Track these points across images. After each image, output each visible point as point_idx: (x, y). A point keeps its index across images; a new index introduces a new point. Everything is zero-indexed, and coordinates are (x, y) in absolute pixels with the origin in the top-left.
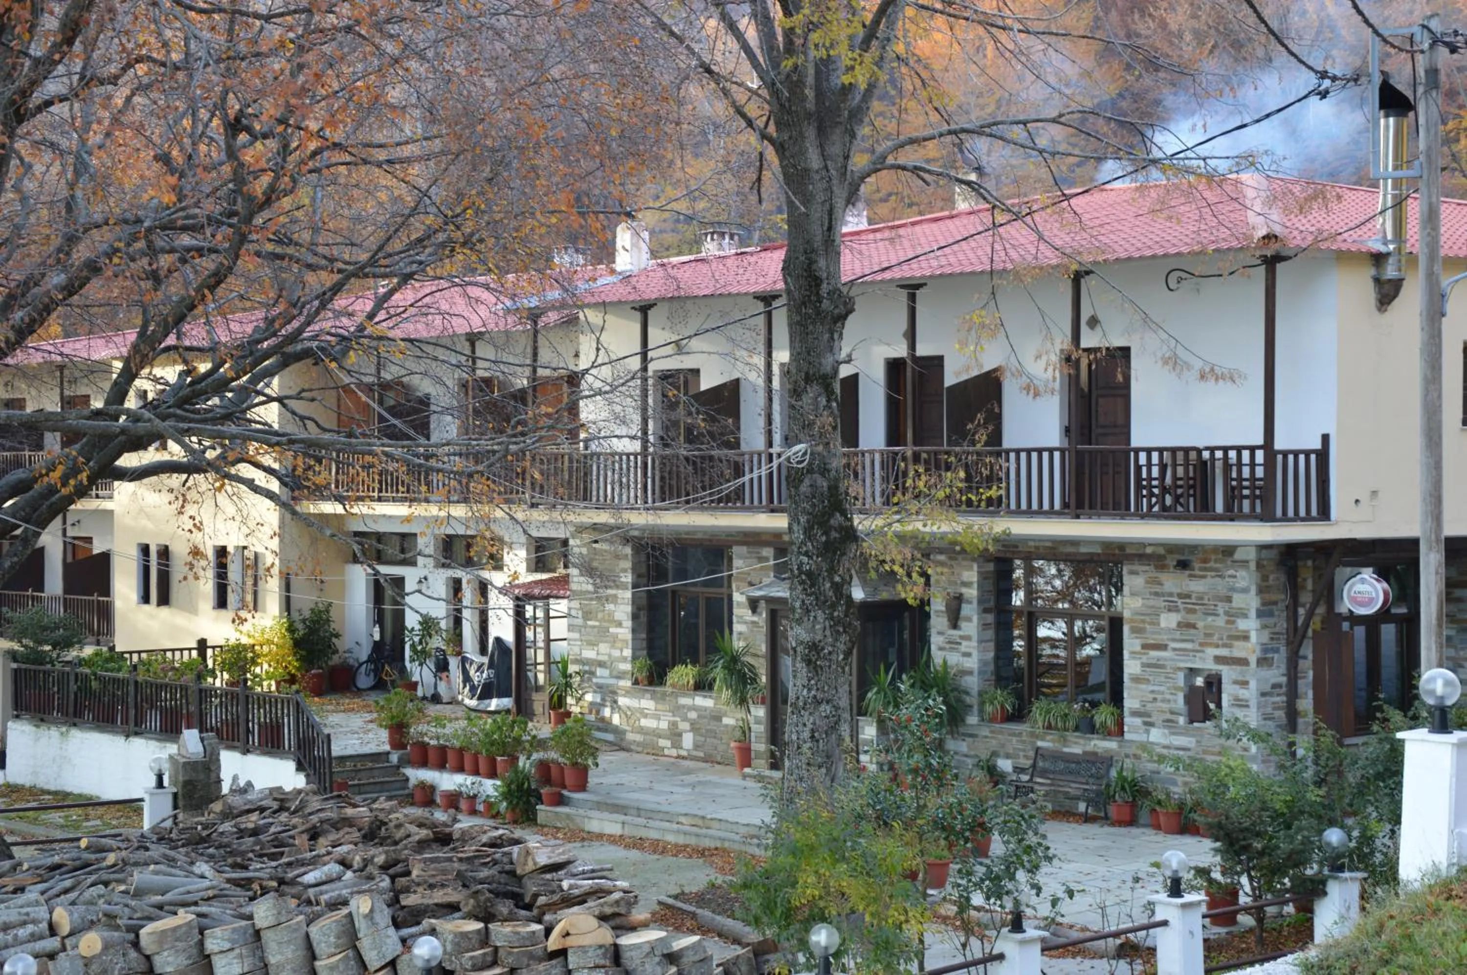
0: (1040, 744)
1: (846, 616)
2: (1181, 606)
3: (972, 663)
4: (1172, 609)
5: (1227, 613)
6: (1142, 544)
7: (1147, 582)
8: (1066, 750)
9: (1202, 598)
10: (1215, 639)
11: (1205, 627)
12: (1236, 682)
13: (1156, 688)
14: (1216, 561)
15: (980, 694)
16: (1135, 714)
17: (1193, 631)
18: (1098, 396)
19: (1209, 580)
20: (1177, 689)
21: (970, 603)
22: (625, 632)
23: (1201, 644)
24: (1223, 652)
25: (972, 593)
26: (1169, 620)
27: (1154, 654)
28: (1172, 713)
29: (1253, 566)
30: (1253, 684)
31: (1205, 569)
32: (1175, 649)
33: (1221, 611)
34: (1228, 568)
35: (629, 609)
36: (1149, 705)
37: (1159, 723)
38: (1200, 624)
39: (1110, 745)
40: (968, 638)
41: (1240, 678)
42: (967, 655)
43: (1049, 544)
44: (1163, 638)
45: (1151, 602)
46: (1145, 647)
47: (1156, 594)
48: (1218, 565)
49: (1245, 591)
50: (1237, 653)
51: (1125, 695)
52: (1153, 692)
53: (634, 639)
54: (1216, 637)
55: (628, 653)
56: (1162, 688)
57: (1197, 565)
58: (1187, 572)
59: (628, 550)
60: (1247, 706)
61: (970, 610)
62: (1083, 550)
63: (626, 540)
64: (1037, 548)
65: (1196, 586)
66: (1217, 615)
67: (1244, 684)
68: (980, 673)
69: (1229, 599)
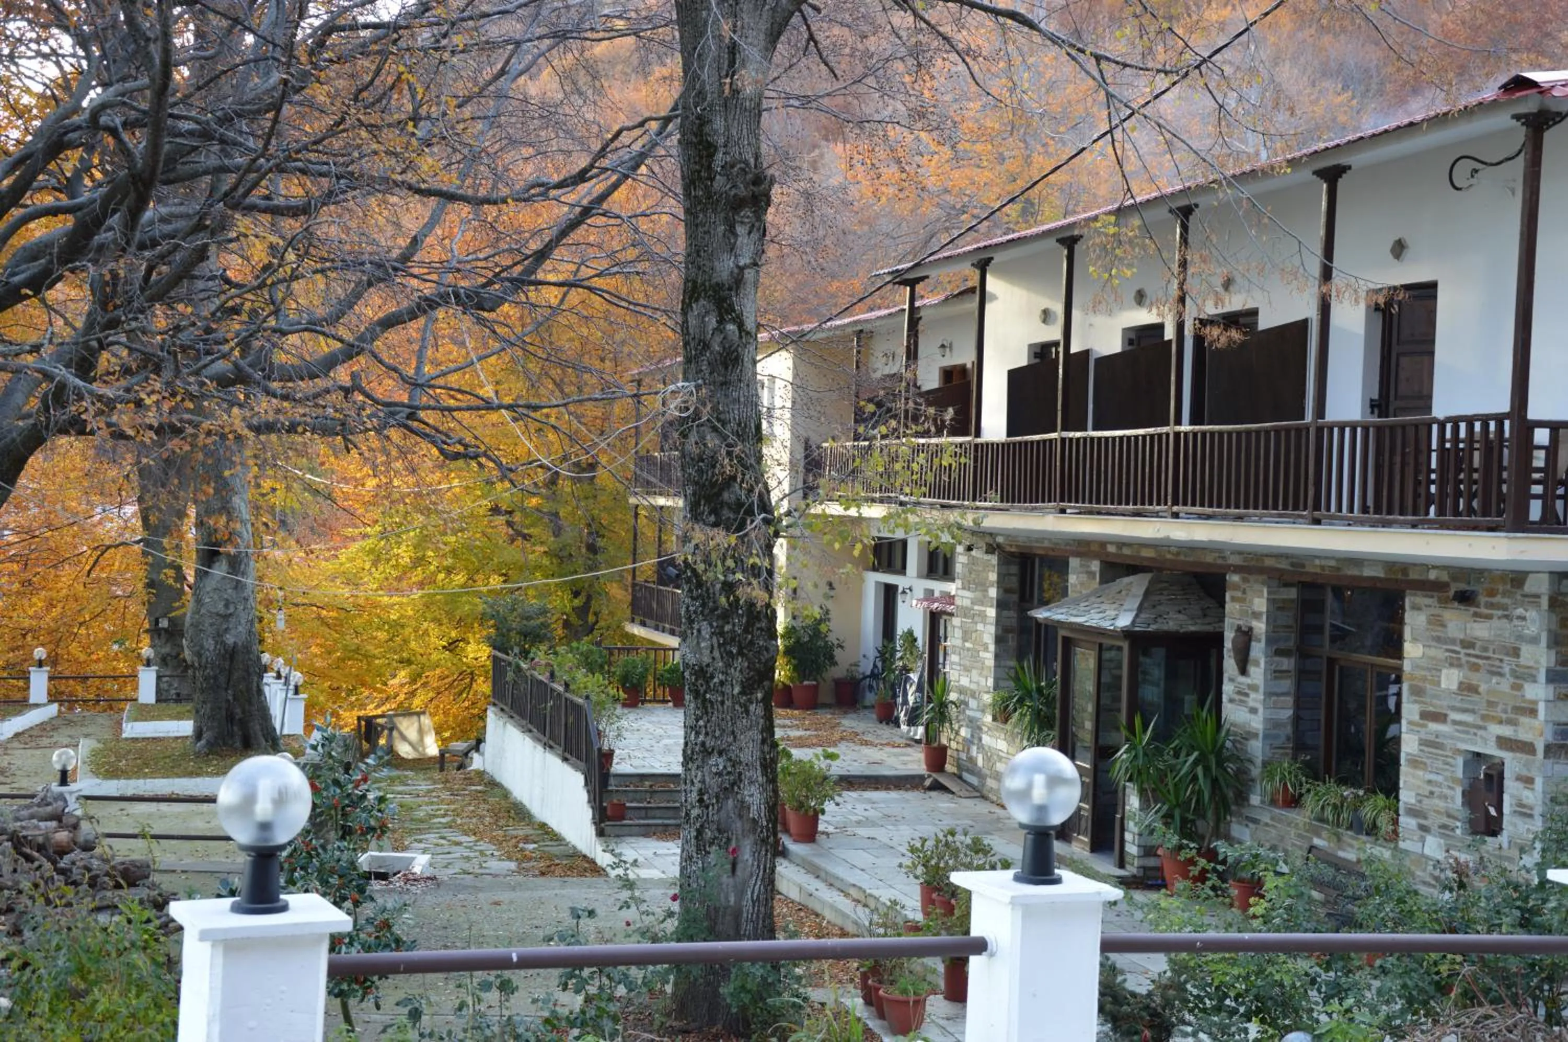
0: (1317, 841)
1: (746, 631)
2: (1464, 659)
3: (1257, 723)
4: (1454, 663)
5: (1514, 674)
6: (1425, 565)
7: (1429, 622)
8: (1341, 854)
9: (1485, 649)
10: (1498, 712)
11: (1489, 692)
12: (1519, 778)
13: (1433, 777)
14: (1504, 594)
15: (1265, 764)
16: (1413, 812)
17: (1475, 698)
18: (1398, 355)
19: (1495, 623)
20: (1454, 780)
21: (1259, 641)
22: (988, 658)
23: (1484, 718)
24: (1506, 731)
25: (1260, 627)
26: (1450, 679)
27: (1433, 726)
28: (1449, 816)
29: (1545, 602)
30: (1539, 783)
31: (1492, 606)
32: (1455, 722)
33: (1506, 670)
34: (1516, 605)
35: (992, 629)
36: (1426, 801)
37: (1435, 828)
38: (1483, 688)
39: (1384, 853)
40: (1254, 688)
41: (1525, 773)
42: (1253, 711)
43: (1333, 563)
44: (1440, 705)
45: (1432, 652)
46: (1425, 715)
47: (1438, 639)
48: (1506, 601)
49: (1534, 640)
50: (1524, 735)
51: (1401, 785)
52: (1430, 782)
53: (997, 666)
54: (1499, 708)
55: (991, 682)
56: (1440, 778)
57: (1483, 599)
58: (1473, 609)
59: (994, 559)
60: (1531, 816)
61: (1258, 650)
62: (1368, 572)
63: (990, 550)
64: (1322, 567)
65: (1481, 630)
66: (1501, 675)
67: (1528, 781)
68: (1266, 737)
69: (1516, 653)
